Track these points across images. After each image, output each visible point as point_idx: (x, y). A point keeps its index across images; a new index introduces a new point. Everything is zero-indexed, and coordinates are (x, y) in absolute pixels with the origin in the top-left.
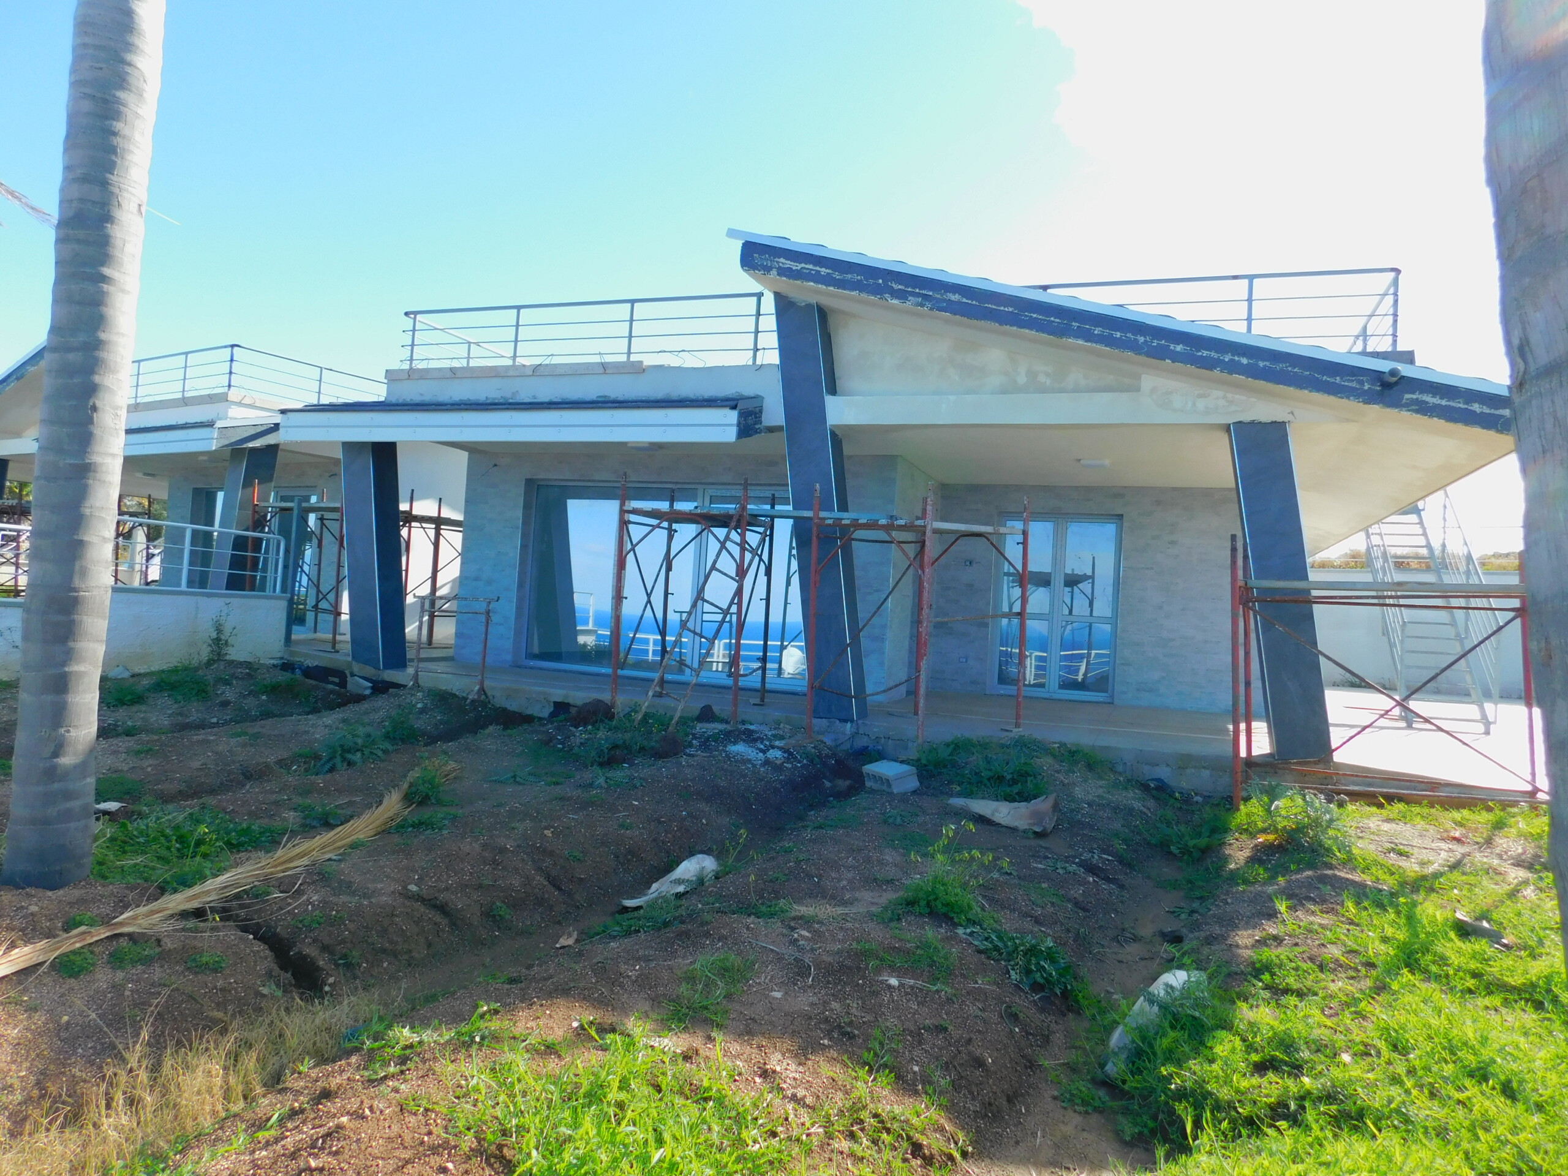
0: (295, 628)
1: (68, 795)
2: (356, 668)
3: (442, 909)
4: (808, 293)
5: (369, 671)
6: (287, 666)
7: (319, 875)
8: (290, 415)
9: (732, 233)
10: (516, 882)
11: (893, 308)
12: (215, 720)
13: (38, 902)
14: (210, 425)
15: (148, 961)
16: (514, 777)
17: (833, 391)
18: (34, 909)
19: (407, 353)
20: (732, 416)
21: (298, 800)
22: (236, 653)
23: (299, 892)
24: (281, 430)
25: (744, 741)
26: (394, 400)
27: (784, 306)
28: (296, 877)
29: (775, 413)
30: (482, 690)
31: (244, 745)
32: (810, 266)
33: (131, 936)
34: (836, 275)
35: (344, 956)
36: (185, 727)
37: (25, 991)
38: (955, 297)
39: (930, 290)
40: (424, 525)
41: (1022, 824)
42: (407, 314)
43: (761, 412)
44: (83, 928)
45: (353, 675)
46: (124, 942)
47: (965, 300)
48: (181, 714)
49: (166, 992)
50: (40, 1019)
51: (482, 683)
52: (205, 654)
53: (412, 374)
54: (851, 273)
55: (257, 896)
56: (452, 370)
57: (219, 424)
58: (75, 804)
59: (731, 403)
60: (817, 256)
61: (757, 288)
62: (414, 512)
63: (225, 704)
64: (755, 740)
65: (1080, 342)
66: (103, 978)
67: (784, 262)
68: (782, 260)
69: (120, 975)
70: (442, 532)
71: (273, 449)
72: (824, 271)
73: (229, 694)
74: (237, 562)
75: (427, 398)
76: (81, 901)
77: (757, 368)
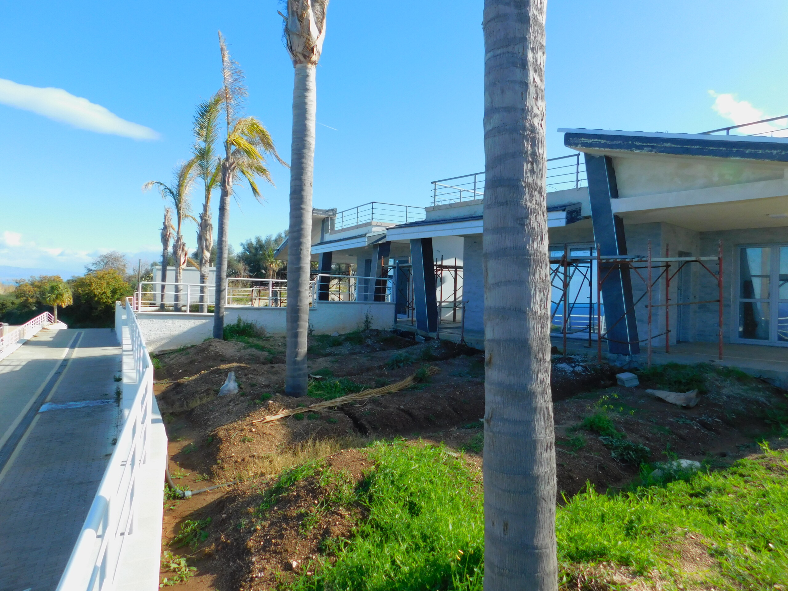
0: (398, 315)
1: (300, 370)
2: (419, 332)
3: (410, 414)
4: (598, 152)
5: (424, 333)
6: (395, 331)
7: (373, 401)
8: (390, 230)
9: (560, 130)
10: (439, 408)
11: (638, 154)
12: (363, 352)
13: (292, 400)
14: (364, 236)
15: (317, 419)
16: (460, 374)
17: (616, 195)
18: (290, 401)
19: (433, 199)
20: (563, 214)
21: (377, 378)
22: (374, 326)
23: (365, 405)
24: (387, 237)
25: (566, 363)
26: (428, 220)
27: (589, 159)
28: (365, 400)
29: (587, 210)
30: (463, 340)
31: (368, 360)
32: (596, 140)
33: (313, 411)
34: (609, 143)
35: (374, 425)
36: (354, 354)
37: (286, 422)
38: (668, 145)
39: (655, 143)
40: (450, 269)
41: (679, 403)
42: (432, 183)
43: (580, 210)
44: (301, 407)
45: (417, 334)
46: (312, 413)
47: (673, 146)
48: (353, 349)
49: (320, 427)
50: (289, 429)
51: (462, 337)
52: (362, 326)
53: (435, 208)
54: (616, 140)
55: (351, 405)
56: (450, 205)
57: (368, 235)
58: (302, 372)
59: (562, 208)
60: (599, 135)
61: (576, 152)
62: (443, 264)
63: (368, 346)
64: (572, 362)
65: (738, 158)
66: (305, 422)
67: (584, 140)
68: (583, 139)
69: (310, 421)
70: (458, 272)
71: (388, 243)
72: (603, 141)
73: (370, 342)
74: (377, 290)
75: (441, 217)
76: (302, 401)
77: (578, 189)
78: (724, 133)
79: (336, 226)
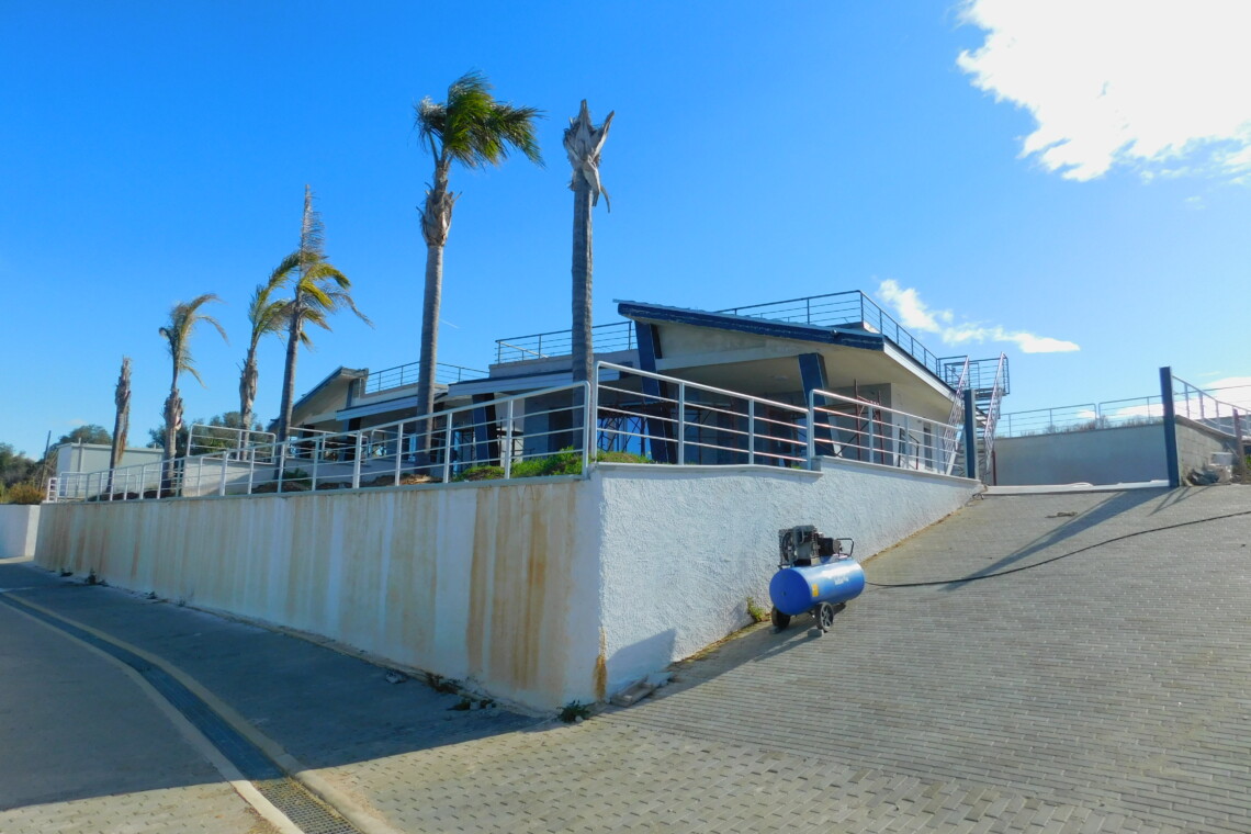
4: (646, 321)
8: (452, 387)
9: (615, 301)
17: (660, 356)
19: (497, 358)
26: (492, 377)
27: (639, 326)
32: (642, 311)
34: (652, 314)
38: (693, 319)
39: (685, 316)
42: (496, 342)
47: (696, 319)
53: (499, 366)
54: (657, 313)
56: (515, 363)
60: (645, 307)
67: (634, 310)
75: (506, 374)
77: (630, 351)
78: (733, 312)
79: (367, 389)
